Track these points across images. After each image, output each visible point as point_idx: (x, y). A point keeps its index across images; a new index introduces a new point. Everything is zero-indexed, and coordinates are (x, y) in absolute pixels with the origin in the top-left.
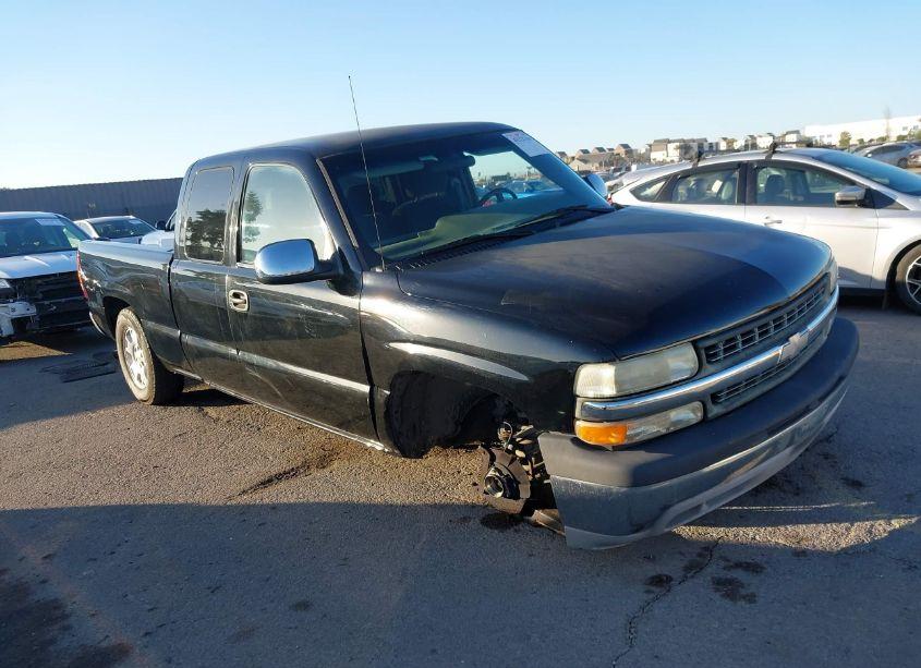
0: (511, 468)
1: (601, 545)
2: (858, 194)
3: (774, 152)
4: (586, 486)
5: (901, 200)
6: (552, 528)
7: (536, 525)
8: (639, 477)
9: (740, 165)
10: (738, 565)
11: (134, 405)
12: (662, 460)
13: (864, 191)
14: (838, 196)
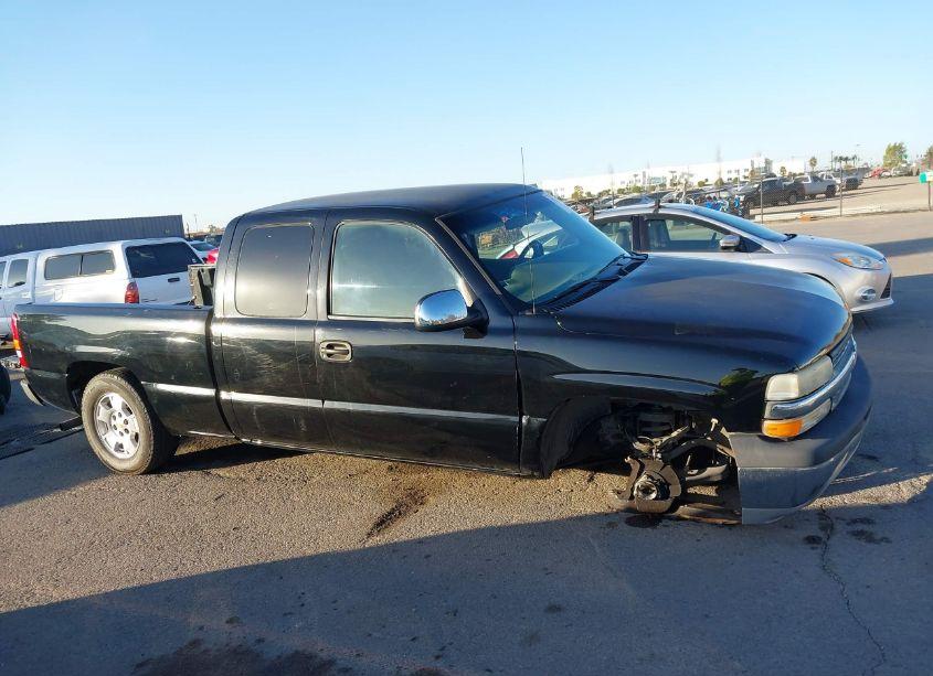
0: (662, 473)
1: (772, 518)
2: (734, 242)
3: (660, 207)
4: (774, 471)
5: (766, 245)
6: (696, 519)
7: (679, 519)
8: (817, 457)
9: (632, 218)
10: (855, 521)
11: (111, 479)
12: (826, 444)
13: (738, 239)
14: (722, 243)
